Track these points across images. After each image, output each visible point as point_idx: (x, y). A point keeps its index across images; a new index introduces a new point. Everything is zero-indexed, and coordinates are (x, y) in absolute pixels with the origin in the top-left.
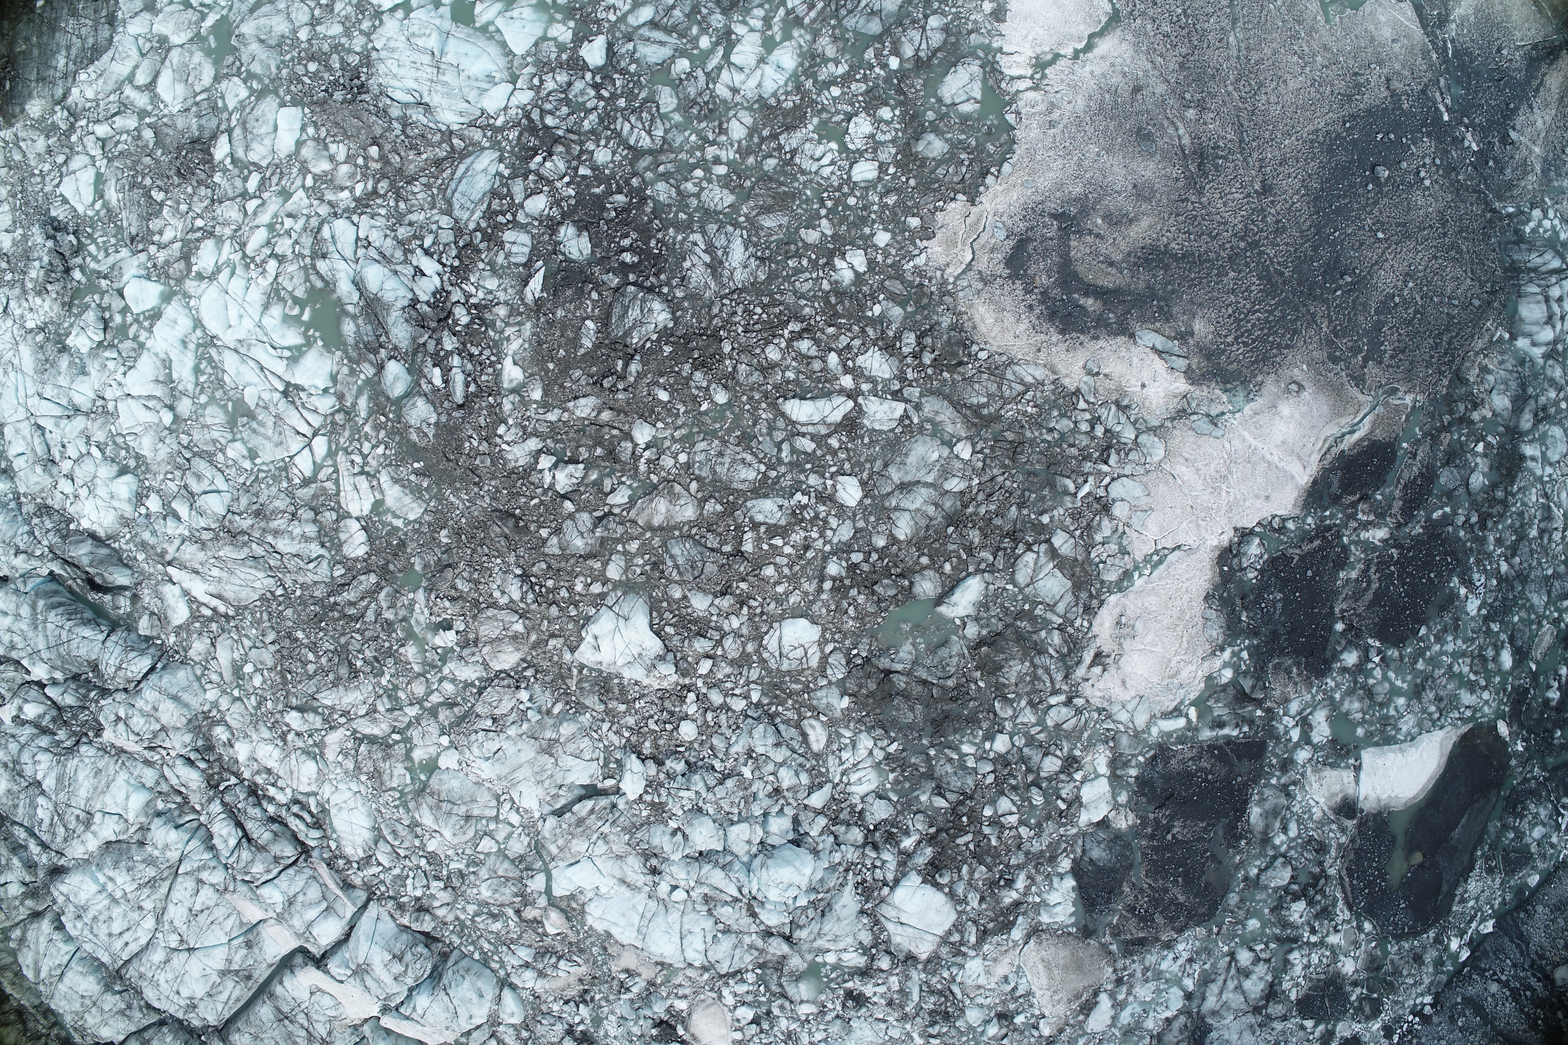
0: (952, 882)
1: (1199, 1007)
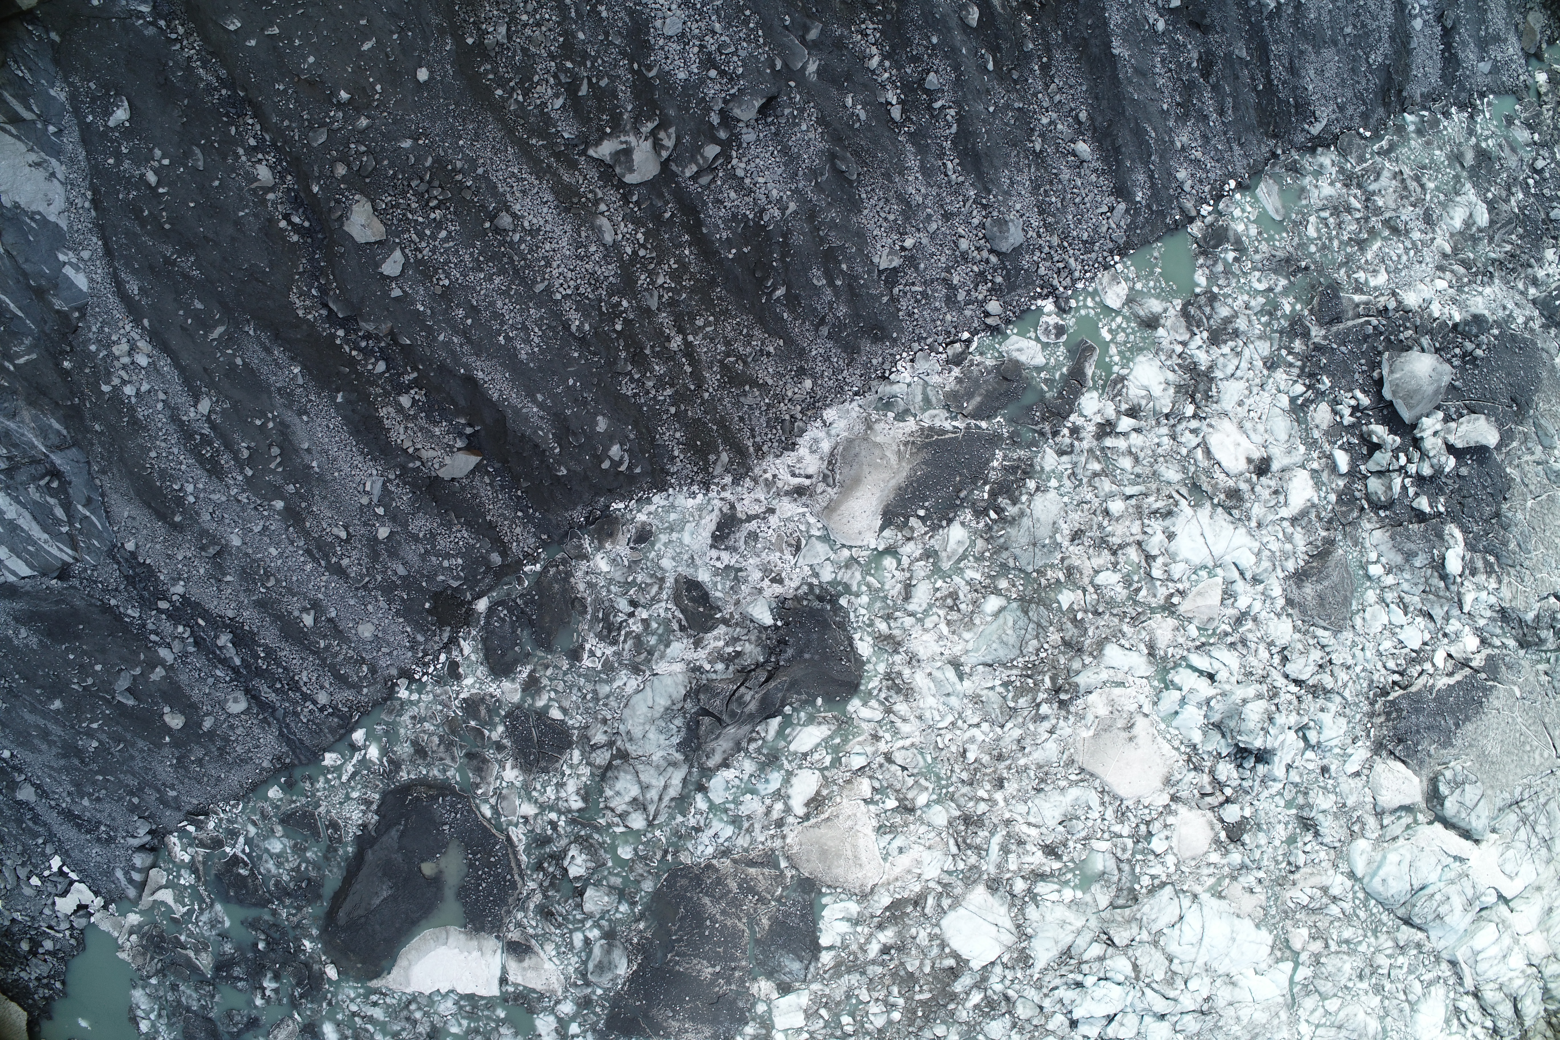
0: (941, 956)
1: (690, 773)
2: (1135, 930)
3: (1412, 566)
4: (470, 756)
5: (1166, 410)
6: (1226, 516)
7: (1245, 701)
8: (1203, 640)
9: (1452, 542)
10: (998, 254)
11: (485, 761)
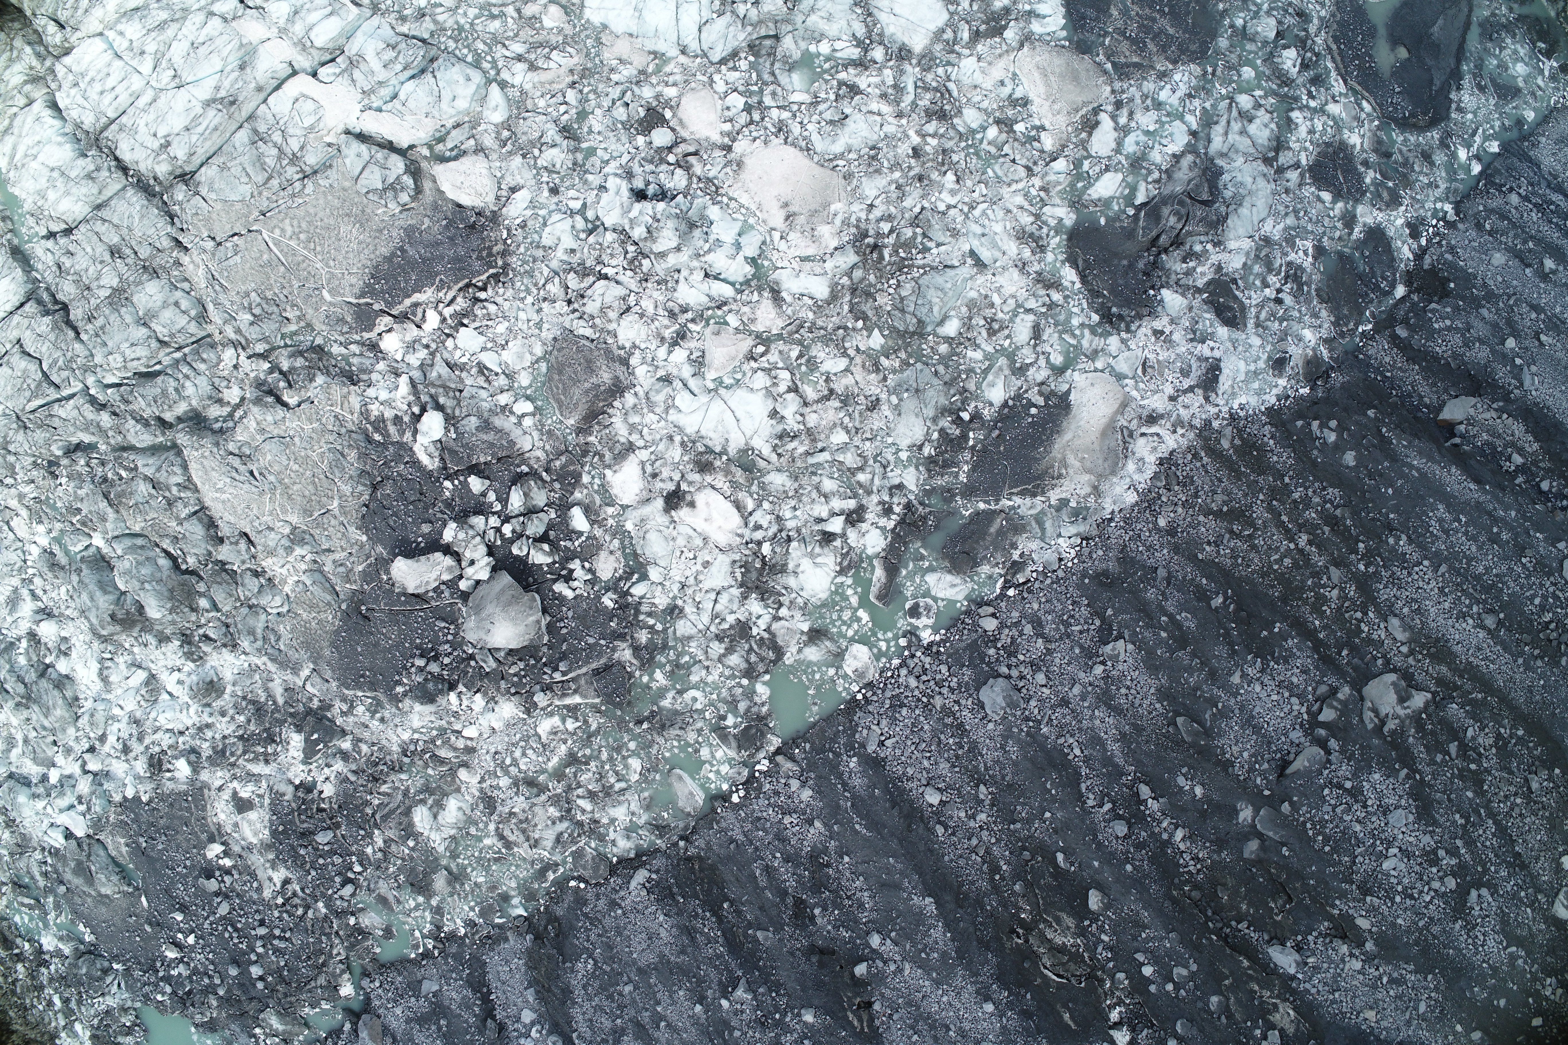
1: (1206, 148)
2: (753, 13)
3: (480, 417)
4: (1388, 155)
5: (794, 544)
6: (710, 444)
7: (678, 249)
8: (719, 313)
9: (432, 449)
10: (999, 675)
11: (1375, 151)
